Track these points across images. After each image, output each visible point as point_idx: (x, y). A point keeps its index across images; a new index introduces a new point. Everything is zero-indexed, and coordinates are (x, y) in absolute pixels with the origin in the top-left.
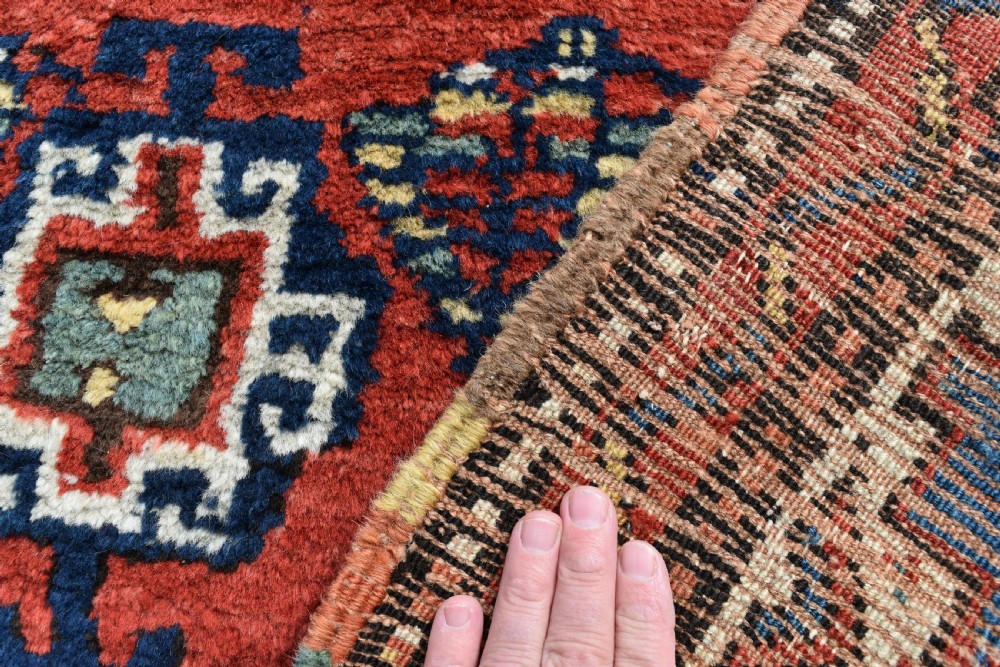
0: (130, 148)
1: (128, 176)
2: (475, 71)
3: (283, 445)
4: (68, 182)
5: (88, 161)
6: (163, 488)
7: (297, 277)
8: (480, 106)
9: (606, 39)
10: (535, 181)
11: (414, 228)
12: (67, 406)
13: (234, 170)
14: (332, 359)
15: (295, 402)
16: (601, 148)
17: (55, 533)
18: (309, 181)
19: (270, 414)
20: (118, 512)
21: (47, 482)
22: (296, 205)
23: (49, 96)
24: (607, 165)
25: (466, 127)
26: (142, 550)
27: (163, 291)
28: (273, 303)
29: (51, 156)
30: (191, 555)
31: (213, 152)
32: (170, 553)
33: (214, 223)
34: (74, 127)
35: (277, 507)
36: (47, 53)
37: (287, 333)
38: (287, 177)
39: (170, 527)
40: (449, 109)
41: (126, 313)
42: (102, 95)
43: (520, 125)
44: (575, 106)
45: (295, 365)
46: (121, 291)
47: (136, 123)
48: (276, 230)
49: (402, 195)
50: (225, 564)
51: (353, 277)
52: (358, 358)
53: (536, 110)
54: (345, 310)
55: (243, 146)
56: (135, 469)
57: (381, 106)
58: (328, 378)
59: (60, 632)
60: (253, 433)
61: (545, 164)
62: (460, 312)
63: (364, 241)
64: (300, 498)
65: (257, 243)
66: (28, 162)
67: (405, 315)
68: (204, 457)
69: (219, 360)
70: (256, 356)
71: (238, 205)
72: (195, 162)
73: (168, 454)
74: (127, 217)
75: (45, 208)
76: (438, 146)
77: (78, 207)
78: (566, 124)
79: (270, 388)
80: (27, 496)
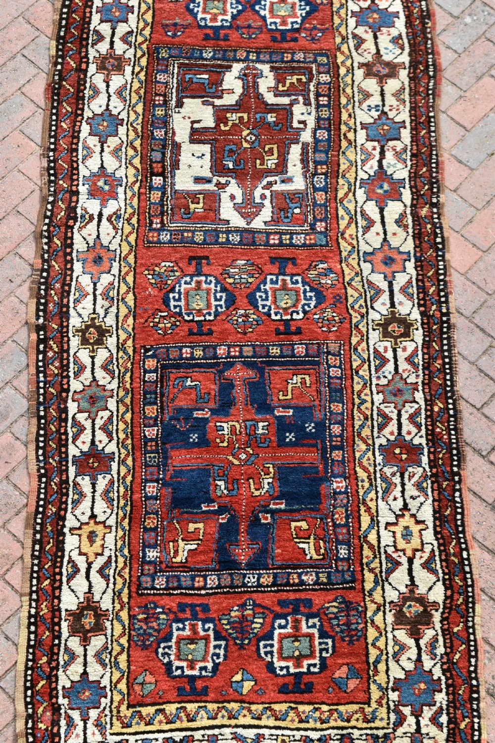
0: (187, 623)
1: (187, 627)
2: (236, 608)
3: (217, 661)
4: (178, 629)
5: (181, 626)
6: (201, 669)
7: (216, 639)
8: (237, 613)
9: (254, 602)
10: (246, 623)
11: (230, 631)
12: (186, 660)
13: (203, 626)
14: (222, 649)
15: (218, 656)
16: (254, 618)
17: (187, 676)
18: (215, 626)
19: (215, 658)
20: (196, 673)
21: (185, 670)
22: (214, 629)
23: (172, 616)
24: (256, 620)
25: (236, 617)
26: (200, 677)
27: (196, 643)
28: (213, 643)
29: (175, 625)
30: (207, 676)
31: (200, 623)
32: (204, 676)
33: (202, 633)
34: (178, 620)
35: (217, 669)
36: (169, 609)
37: (215, 647)
38: (211, 625)
39: (204, 673)
40: (233, 614)
41: (192, 647)
42: (181, 616)
43: (243, 616)
44: (250, 612)
45: (217, 651)
46: (190, 644)
47: (187, 619)
48: (211, 633)
49: (228, 627)
50: (212, 677)
51: (224, 639)
52: (226, 649)
53: (245, 613)
54: (223, 643)
55: (205, 622)
56: (197, 667)
57: (223, 614)
58: (222, 652)
59: (191, 688)
60: (213, 661)
61: (247, 621)
62: (238, 642)
63: (224, 634)
64: (220, 668)
65: (209, 635)
66: (171, 627)
67: (231, 643)
68: (207, 664)
69: (206, 651)
70: (212, 651)
71: (205, 630)
72: (197, 625)
73: (202, 664)
74: (189, 633)
75: (176, 634)
76: (232, 620)
77: (181, 633)
78: (249, 615)
79: (214, 654)
80: (183, 672)
